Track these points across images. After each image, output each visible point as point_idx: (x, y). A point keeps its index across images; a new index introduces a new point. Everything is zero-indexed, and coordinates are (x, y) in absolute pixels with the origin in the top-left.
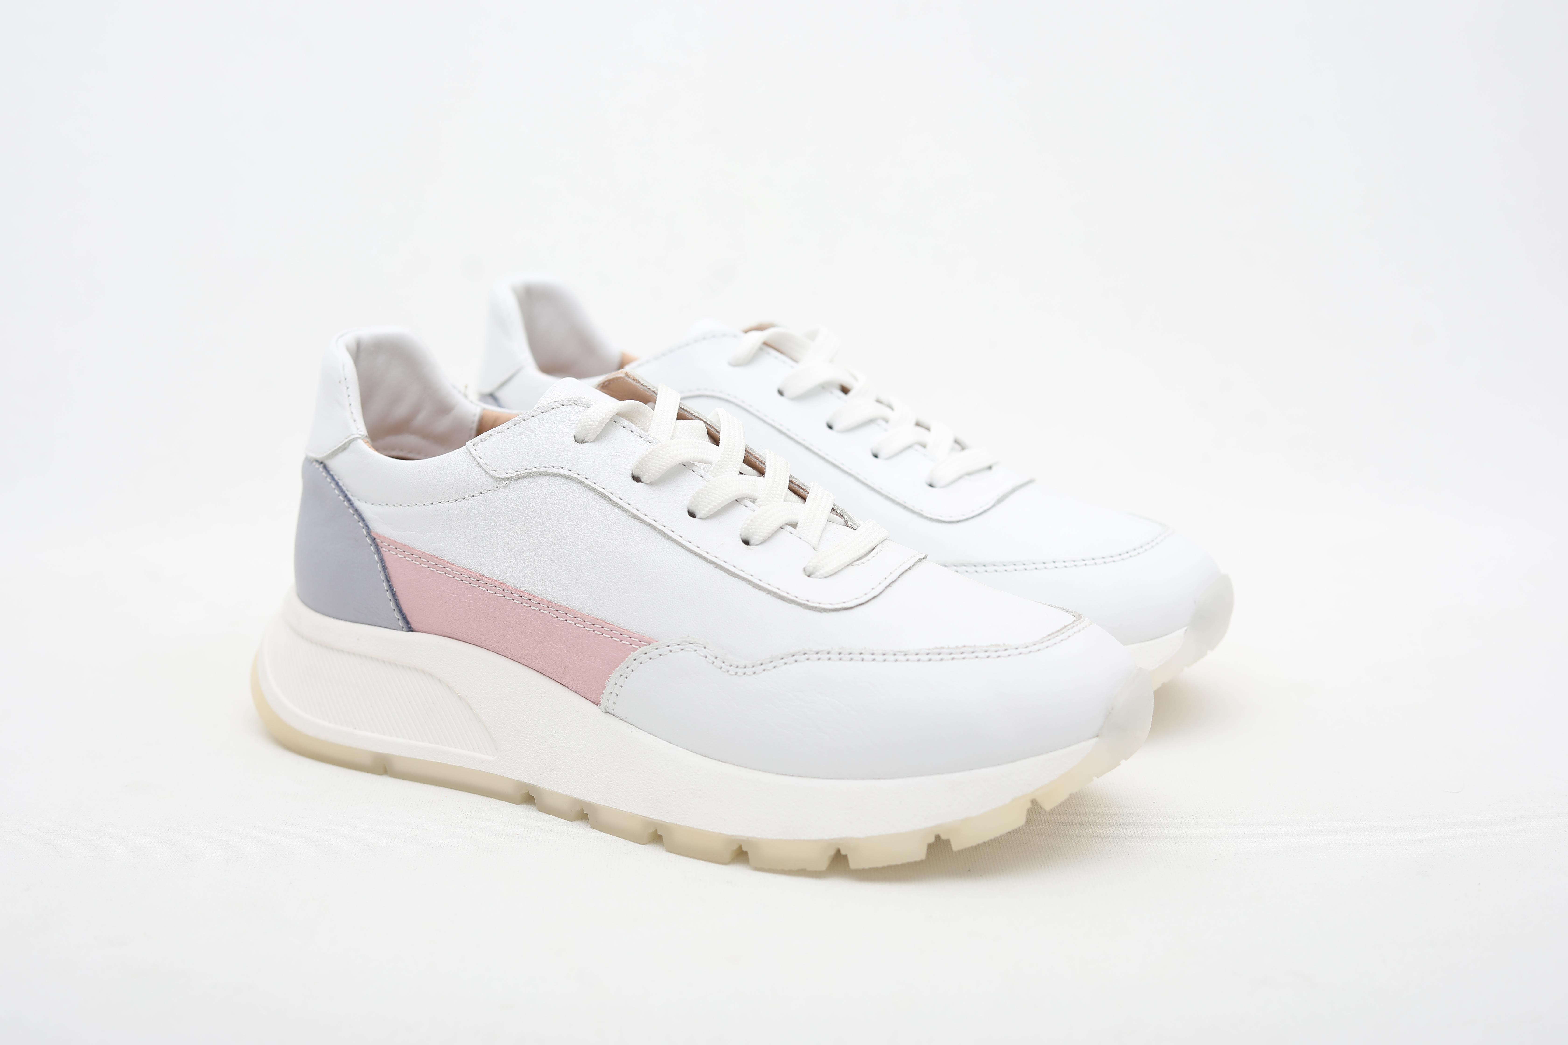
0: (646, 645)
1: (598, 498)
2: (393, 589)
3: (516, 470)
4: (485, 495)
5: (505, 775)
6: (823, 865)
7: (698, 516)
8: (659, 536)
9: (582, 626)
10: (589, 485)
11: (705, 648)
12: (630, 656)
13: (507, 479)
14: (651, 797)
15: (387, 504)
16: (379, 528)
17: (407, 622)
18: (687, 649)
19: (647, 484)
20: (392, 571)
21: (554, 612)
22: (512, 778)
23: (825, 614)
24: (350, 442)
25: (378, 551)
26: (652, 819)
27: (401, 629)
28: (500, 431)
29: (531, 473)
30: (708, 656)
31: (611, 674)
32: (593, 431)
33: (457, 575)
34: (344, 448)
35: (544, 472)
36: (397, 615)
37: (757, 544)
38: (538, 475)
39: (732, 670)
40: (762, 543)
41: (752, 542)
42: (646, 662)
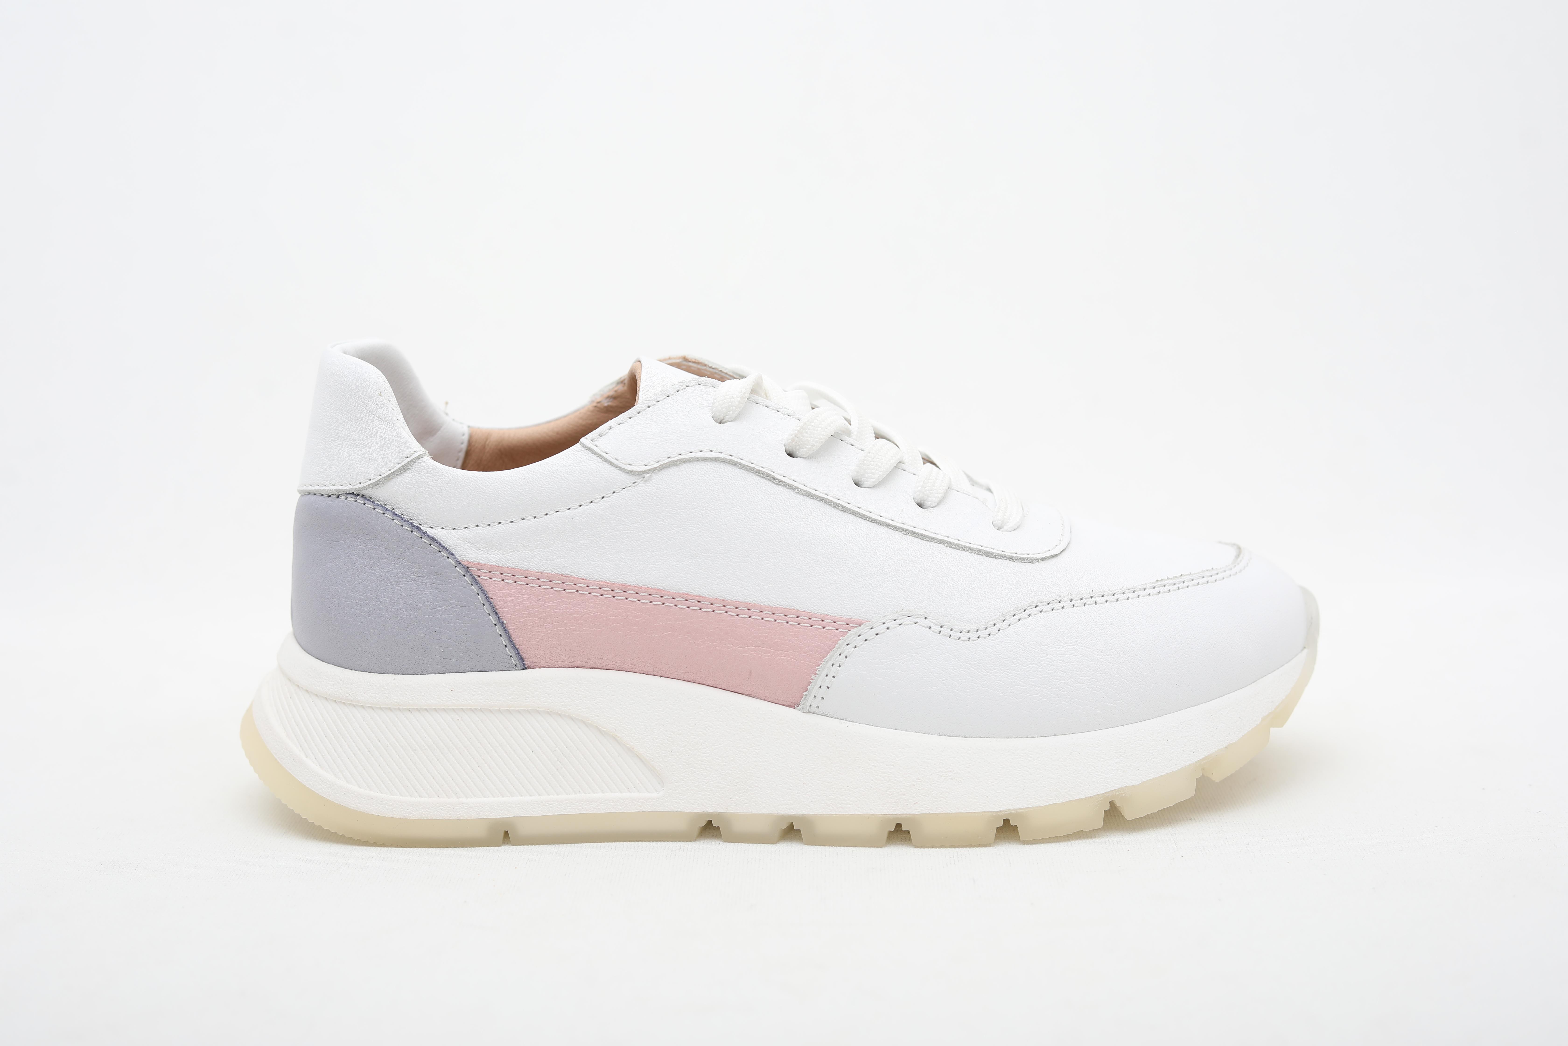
0: (856, 627)
1: (758, 478)
2: (503, 622)
3: (657, 460)
4: (620, 493)
5: (679, 810)
6: (1100, 823)
7: (867, 484)
8: (835, 510)
9: (772, 620)
10: (747, 466)
11: (926, 618)
12: (840, 642)
13: (648, 472)
14: (890, 792)
15: (477, 526)
16: (469, 554)
17: (522, 659)
18: (906, 623)
19: (804, 458)
20: (497, 602)
21: (733, 610)
22: (690, 811)
23: (1036, 565)
24: (414, 461)
25: (475, 581)
26: (896, 815)
27: (515, 668)
28: (620, 422)
29: (677, 461)
30: (932, 625)
31: (819, 665)
32: (734, 408)
33: (595, 590)
34: (403, 470)
35: (692, 458)
36: (509, 651)
37: (934, 505)
38: (684, 462)
39: (965, 636)
40: (938, 504)
41: (928, 504)
42: (862, 645)
